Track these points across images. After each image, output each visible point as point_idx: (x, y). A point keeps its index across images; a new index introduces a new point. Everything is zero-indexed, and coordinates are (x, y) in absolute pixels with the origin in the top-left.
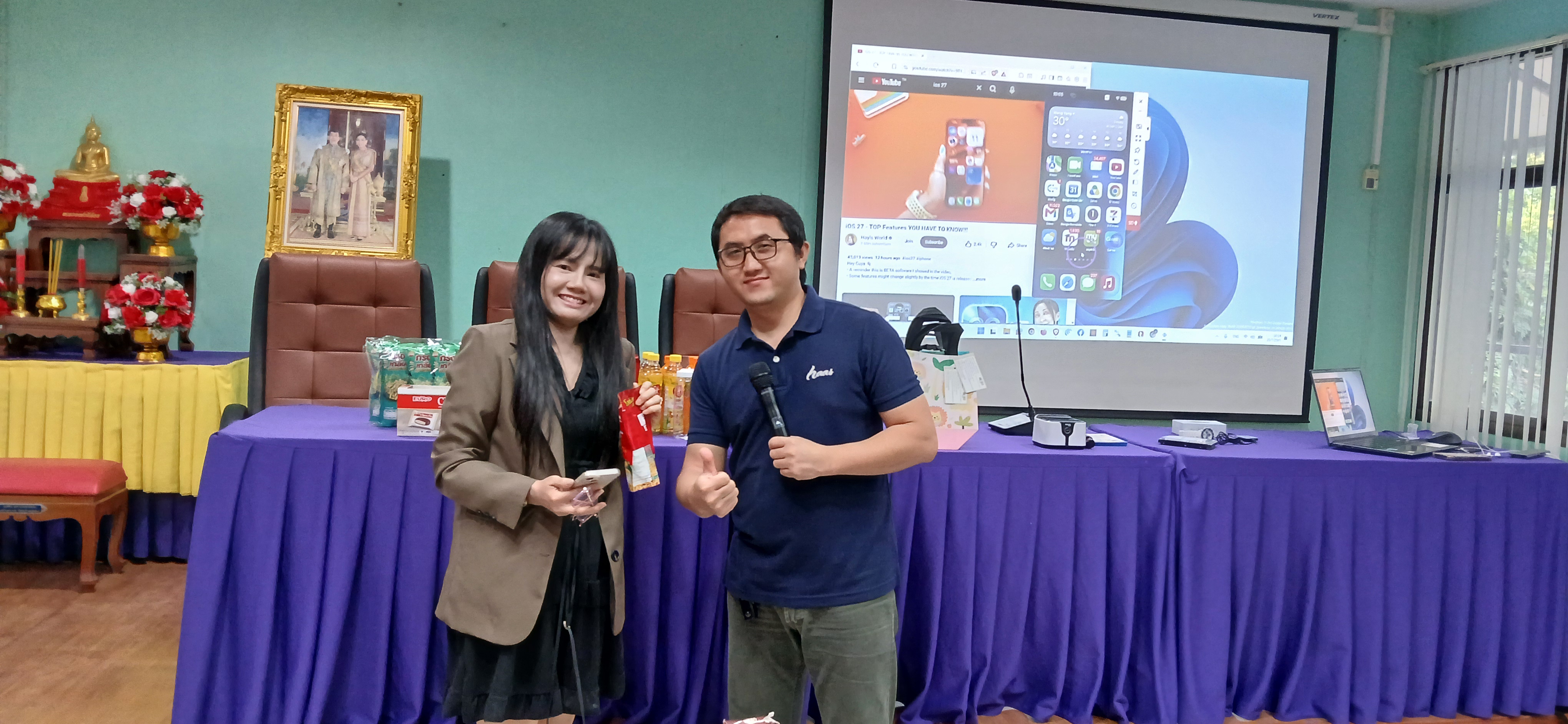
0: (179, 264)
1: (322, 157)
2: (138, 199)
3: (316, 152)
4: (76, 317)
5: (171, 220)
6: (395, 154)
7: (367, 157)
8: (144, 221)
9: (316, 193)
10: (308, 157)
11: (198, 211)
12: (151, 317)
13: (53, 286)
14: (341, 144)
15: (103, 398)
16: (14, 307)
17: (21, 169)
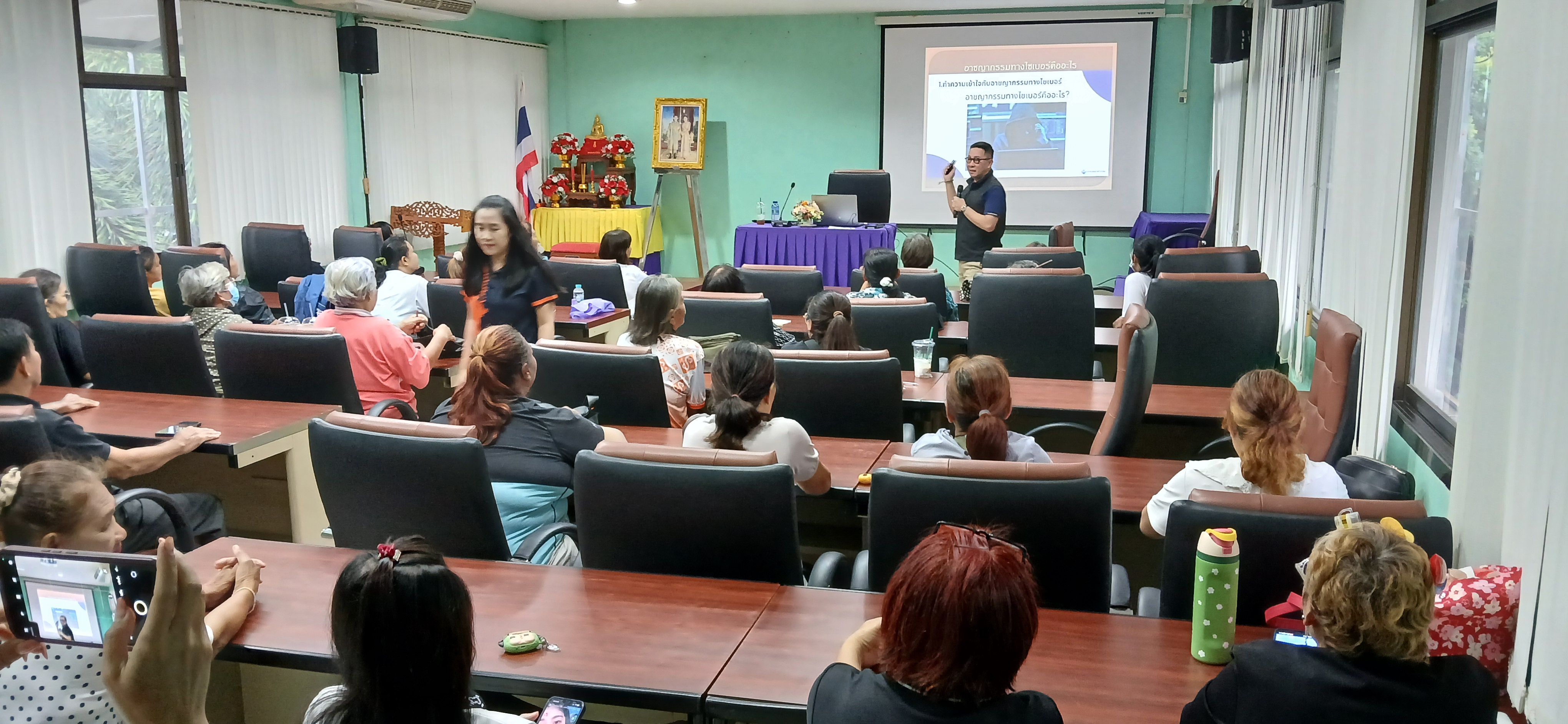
0: (627, 170)
1: (672, 126)
2: (610, 147)
3: (670, 124)
4: (591, 192)
5: (622, 154)
6: (697, 122)
7: (687, 125)
8: (614, 155)
9: (669, 141)
10: (666, 126)
11: (632, 150)
12: (613, 191)
13: (583, 181)
14: (678, 120)
15: (599, 221)
16: (572, 189)
17: (573, 136)
